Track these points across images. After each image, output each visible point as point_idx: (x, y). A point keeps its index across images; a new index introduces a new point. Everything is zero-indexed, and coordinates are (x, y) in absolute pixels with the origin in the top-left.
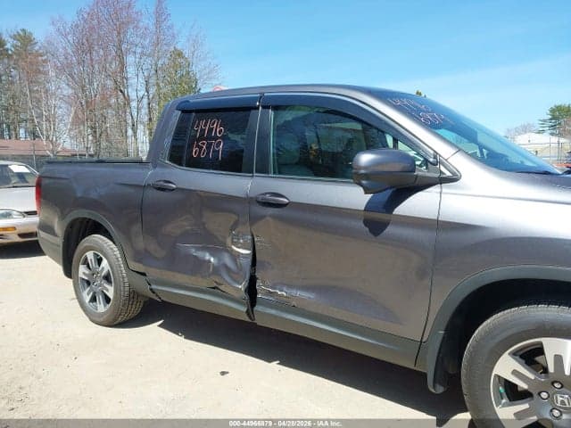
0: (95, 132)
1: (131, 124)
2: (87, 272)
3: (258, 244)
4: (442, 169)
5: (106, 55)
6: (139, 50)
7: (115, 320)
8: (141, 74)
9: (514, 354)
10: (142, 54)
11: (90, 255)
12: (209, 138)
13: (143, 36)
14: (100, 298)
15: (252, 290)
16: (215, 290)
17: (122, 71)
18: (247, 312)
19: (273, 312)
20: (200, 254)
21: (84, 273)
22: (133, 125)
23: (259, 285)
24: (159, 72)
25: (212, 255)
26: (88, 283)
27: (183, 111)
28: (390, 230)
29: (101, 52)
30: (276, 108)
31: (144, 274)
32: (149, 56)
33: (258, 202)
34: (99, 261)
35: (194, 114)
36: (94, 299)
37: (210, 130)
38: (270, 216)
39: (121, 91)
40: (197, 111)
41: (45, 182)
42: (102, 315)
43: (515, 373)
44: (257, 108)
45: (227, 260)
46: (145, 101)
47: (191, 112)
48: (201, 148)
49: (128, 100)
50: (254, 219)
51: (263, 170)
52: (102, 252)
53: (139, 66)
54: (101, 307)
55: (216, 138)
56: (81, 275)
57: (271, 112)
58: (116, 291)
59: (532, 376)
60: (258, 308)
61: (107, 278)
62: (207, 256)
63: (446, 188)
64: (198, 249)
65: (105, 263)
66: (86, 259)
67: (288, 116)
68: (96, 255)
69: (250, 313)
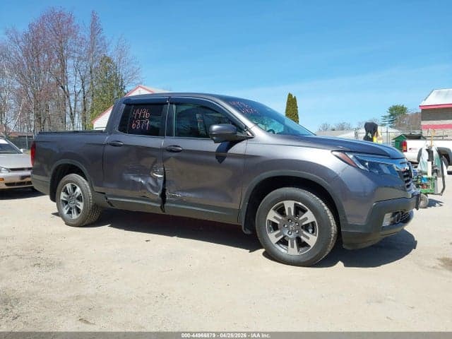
0: (40, 118)
1: (69, 113)
2: (66, 196)
3: (167, 172)
4: (249, 133)
5: (50, 59)
6: (77, 55)
7: (83, 222)
8: (78, 74)
9: (274, 210)
10: (80, 58)
11: (69, 186)
12: (142, 118)
13: (80, 45)
14: (74, 211)
15: (163, 195)
16: (144, 198)
17: (63, 71)
18: (161, 207)
19: (174, 205)
20: (136, 179)
21: (64, 197)
22: (72, 114)
23: (167, 193)
24: (93, 73)
25: (142, 179)
26: (66, 203)
27: (127, 104)
28: (226, 160)
29: (46, 56)
30: (176, 104)
31: (104, 193)
32: (85, 60)
33: (168, 150)
34: (74, 189)
35: (133, 106)
36: (70, 212)
37: (142, 114)
38: (174, 157)
39: (62, 87)
40: (134, 105)
41: (37, 144)
42: (74, 220)
43: (275, 217)
44: (167, 104)
45: (151, 181)
46: (81, 95)
47: (132, 105)
48: (137, 124)
49: (67, 95)
50: (165, 160)
51: (170, 134)
52: (76, 183)
53: (77, 68)
54: (75, 216)
55: (144, 119)
56: (62, 198)
57: (174, 106)
58: (85, 205)
59: (281, 218)
60: (167, 204)
61: (79, 199)
62: (140, 180)
63: (249, 141)
64: (134, 176)
65: (78, 190)
66: (66, 188)
67: (183, 108)
68: (72, 185)
69: (162, 207)
